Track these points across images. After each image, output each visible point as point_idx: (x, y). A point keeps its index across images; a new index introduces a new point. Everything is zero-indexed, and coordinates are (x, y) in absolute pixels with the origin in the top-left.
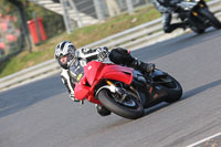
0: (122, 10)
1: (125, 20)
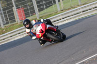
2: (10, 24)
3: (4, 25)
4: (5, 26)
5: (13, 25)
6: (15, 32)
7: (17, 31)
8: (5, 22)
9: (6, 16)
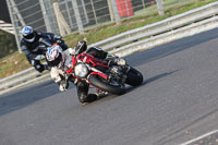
0: (73, 30)
1: (76, 39)
2: (98, 25)
3: (84, 26)
4: (86, 29)
5: (105, 27)
6: (109, 42)
7: (113, 41)
8: (88, 21)
9: (89, 7)
